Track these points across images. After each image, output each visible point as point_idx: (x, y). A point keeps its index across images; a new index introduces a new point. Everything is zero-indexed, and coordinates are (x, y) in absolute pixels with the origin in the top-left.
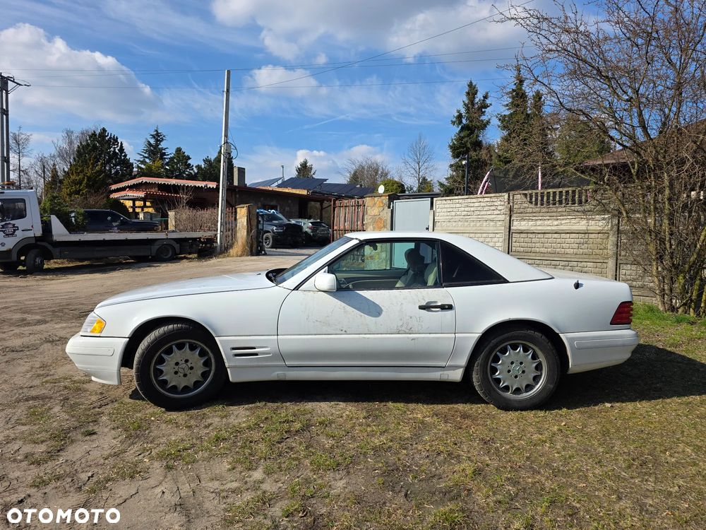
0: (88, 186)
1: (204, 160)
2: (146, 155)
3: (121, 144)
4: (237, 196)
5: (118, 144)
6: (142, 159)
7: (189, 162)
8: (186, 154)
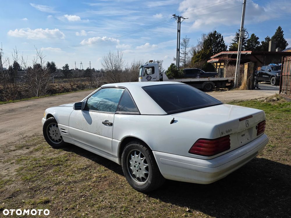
0: (202, 58)
1: (265, 39)
2: (236, 40)
3: (222, 37)
4: (265, 57)
5: (221, 37)
6: (234, 42)
7: (258, 40)
8: (257, 37)
